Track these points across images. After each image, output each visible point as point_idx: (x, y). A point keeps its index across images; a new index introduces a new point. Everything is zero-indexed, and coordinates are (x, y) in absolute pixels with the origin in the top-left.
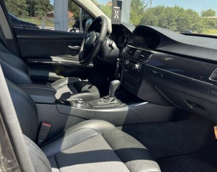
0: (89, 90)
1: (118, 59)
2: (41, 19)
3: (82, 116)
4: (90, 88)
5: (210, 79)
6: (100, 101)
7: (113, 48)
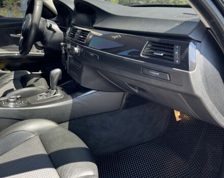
0: (35, 84)
1: (62, 44)
2: (10, 9)
3: (15, 117)
4: (36, 81)
5: (141, 55)
6: (41, 96)
7: (54, 32)
